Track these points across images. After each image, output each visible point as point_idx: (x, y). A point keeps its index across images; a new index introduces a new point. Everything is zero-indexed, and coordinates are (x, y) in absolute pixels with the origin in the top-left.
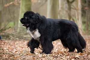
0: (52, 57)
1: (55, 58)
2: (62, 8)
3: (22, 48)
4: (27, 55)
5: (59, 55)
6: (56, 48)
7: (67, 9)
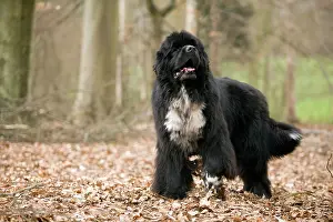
0: (120, 204)
1: (129, 208)
2: (130, 31)
3: (6, 170)
4: (35, 195)
5: (142, 199)
6: (122, 171)
7: (147, 36)
